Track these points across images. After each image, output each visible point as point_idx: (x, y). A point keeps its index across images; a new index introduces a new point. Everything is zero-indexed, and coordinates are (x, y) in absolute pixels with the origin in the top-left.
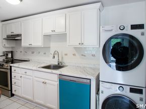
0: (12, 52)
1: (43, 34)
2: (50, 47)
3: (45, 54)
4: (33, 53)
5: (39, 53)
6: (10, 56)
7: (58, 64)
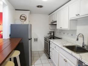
0: (54, 32)
1: (70, 19)
2: (76, 30)
3: (72, 35)
4: (64, 33)
5: (68, 34)
6: (52, 34)
7: (83, 46)
